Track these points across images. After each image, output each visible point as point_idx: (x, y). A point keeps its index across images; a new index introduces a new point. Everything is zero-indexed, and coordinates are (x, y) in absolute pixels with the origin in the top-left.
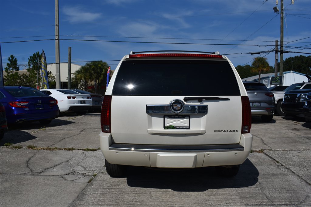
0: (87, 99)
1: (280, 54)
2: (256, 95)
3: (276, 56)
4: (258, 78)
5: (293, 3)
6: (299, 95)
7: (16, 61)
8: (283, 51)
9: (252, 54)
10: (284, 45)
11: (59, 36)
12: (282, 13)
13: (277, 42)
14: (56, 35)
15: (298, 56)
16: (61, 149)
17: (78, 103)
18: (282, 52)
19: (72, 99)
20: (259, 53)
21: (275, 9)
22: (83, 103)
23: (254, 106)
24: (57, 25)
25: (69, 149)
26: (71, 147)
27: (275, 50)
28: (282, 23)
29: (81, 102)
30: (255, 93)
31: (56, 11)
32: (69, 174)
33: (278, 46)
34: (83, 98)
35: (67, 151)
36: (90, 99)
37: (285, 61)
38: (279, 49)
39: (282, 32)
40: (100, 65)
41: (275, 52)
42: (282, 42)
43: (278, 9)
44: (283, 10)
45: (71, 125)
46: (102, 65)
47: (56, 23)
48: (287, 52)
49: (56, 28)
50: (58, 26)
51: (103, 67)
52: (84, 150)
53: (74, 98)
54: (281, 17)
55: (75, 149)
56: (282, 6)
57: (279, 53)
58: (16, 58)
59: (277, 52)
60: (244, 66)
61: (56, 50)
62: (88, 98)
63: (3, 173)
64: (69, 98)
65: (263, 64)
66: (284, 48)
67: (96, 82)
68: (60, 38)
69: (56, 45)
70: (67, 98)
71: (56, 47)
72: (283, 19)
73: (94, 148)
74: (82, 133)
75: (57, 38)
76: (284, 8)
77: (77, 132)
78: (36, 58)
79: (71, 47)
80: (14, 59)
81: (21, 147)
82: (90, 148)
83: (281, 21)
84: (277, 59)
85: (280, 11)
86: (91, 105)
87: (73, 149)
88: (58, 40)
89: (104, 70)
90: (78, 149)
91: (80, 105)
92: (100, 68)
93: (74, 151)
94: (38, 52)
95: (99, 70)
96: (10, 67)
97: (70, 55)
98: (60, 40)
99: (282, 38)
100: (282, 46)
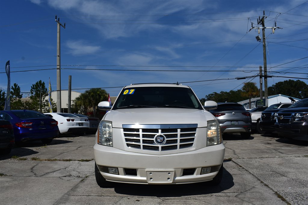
0: (85, 122)
1: (265, 79)
2: (234, 114)
3: (260, 81)
4: (249, 102)
5: (273, 32)
6: (273, 114)
7: (19, 88)
8: (266, 75)
9: (238, 79)
10: (267, 71)
11: (60, 66)
12: (264, 41)
13: (261, 67)
14: (58, 64)
15: (287, 81)
16: (60, 160)
17: (77, 125)
18: (266, 77)
19: (71, 121)
20: (245, 78)
21: (258, 38)
22: (81, 125)
23: (233, 124)
24: (58, 56)
25: (67, 160)
26: (68, 159)
27: (259, 75)
28: (264, 50)
29: (79, 124)
30: (233, 113)
31: (58, 43)
32: (65, 176)
33: (262, 71)
34: (81, 120)
35: (65, 162)
36: (88, 121)
37: (275, 85)
38: (263, 74)
39: (265, 58)
40: (98, 92)
41: (259, 77)
42: (265, 68)
43: (260, 38)
44: (265, 38)
45: (69, 143)
46: (100, 92)
47: (58, 54)
48: (271, 77)
49: (58, 58)
50: (60, 56)
51: (102, 94)
52: (80, 161)
53: (73, 120)
54: (263, 45)
55: (71, 160)
56: (264, 35)
57: (263, 78)
58: (19, 86)
59: (261, 77)
60: (236, 91)
61: (57, 78)
62: (86, 120)
63: (12, 175)
64: (68, 120)
65: (253, 89)
66: (267, 73)
67: (95, 108)
68: (61, 68)
69: (57, 74)
70: (66, 120)
71: (57, 76)
72: (265, 47)
73: (88, 159)
74: (78, 149)
75: (58, 67)
76: (265, 37)
77: (75, 148)
78: (38, 86)
79: (71, 76)
80: (17, 87)
81: (26, 159)
82: (85, 159)
84: (261, 83)
85: (262, 40)
86: (89, 127)
87: (70, 160)
88: (59, 70)
89: (102, 97)
90: (75, 160)
91: (78, 126)
92: (99, 94)
93: (71, 162)
94: (41, 81)
95: (98, 97)
96: (13, 95)
97: (70, 83)
98: (61, 69)
99: (265, 64)
100: (265, 71)
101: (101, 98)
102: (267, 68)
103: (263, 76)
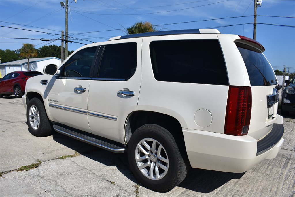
1: (65, 43)
3: (62, 44)
5: (76, 2)
8: (67, 40)
9: (42, 40)
10: (68, 36)
12: (67, 8)
13: (63, 32)
18: (67, 42)
20: (49, 40)
21: (62, 4)
27: (61, 38)
28: (67, 17)
33: (63, 35)
38: (65, 39)
39: (67, 24)
41: (61, 40)
42: (67, 33)
43: (64, 5)
44: (67, 6)
48: (71, 42)
54: (66, 12)
56: (67, 3)
57: (65, 42)
59: (63, 41)
66: (68, 38)
72: (67, 13)
76: (68, 5)
83: (66, 15)
99: (67, 29)
100: (67, 36)
102: (68, 34)
103: (65, 41)
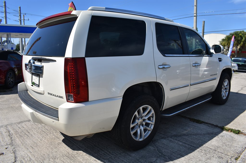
11: (196, 14)
14: (194, 13)
24: (195, 6)
40: (240, 34)
46: (243, 34)
47: (195, 4)
49: (195, 7)
61: (194, 24)
67: (237, 48)
68: (197, 15)
69: (194, 20)
75: (195, 15)
79: (204, 21)
88: (195, 17)
92: (241, 36)
95: (239, 38)
97: (204, 27)
98: (197, 17)
101: (243, 39)
